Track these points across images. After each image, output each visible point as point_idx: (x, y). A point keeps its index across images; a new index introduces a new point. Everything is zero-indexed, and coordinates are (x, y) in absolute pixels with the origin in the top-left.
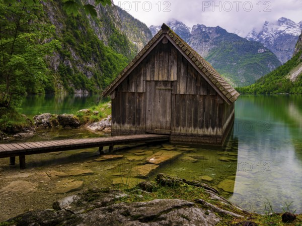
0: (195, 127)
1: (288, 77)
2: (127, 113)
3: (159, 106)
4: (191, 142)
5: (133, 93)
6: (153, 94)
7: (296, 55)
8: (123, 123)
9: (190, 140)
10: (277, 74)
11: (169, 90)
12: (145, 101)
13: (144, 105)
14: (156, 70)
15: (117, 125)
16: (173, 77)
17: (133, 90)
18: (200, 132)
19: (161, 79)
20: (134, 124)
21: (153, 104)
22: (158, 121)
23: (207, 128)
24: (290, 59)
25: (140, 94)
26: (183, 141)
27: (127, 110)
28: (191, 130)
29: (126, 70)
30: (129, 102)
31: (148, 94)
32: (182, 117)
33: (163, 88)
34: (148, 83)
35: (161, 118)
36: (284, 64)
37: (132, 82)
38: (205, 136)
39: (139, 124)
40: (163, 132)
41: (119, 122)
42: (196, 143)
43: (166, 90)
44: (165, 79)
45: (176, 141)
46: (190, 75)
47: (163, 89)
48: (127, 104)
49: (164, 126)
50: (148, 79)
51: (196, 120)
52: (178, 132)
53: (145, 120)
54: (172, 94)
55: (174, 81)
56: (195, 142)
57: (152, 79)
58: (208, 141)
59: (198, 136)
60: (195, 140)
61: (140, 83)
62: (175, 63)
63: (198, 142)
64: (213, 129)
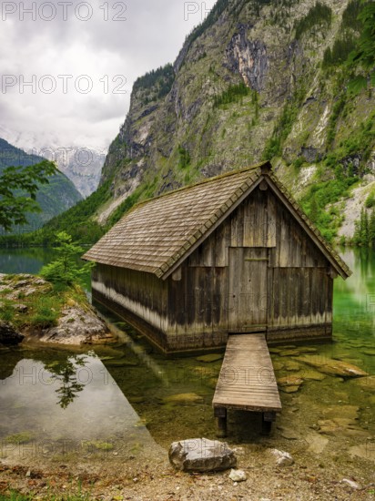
0: (300, 314)
1: (94, 218)
2: (197, 306)
3: (249, 288)
4: (295, 337)
5: (208, 269)
6: (240, 269)
8: (190, 322)
9: (293, 336)
10: (78, 214)
11: (263, 261)
12: (227, 281)
13: (226, 287)
14: (246, 230)
15: (180, 328)
16: (271, 243)
17: (209, 263)
18: (306, 321)
19: (252, 245)
20: (209, 321)
21: (240, 285)
22: (248, 311)
23: (315, 314)
24: (95, 189)
25: (219, 270)
26: (283, 339)
27: (197, 298)
28: (296, 321)
30: (201, 285)
31: (232, 269)
32: (282, 302)
33: (256, 258)
34: (232, 251)
35: (253, 307)
36: (88, 198)
37: (208, 249)
38: (312, 326)
39: (218, 321)
40: (256, 329)
41: (181, 322)
42: (301, 339)
43: (259, 261)
44: (260, 244)
45: (275, 340)
46: (294, 239)
47: (255, 261)
48: (197, 288)
49: (257, 317)
50: (234, 244)
51: (301, 305)
52: (276, 325)
53: (227, 312)
54: (267, 267)
55: (271, 248)
56: (299, 337)
57: (239, 245)
58: (316, 334)
59: (304, 327)
60: (300, 335)
61: (220, 251)
62: (273, 221)
63: (303, 337)
64: (322, 314)
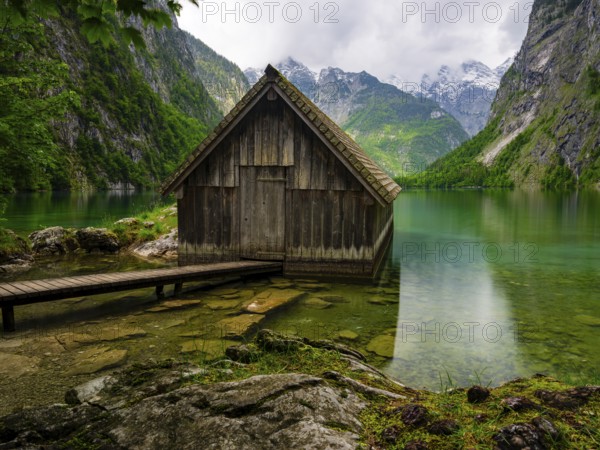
0: (327, 246)
1: (479, 159)
2: (206, 226)
3: (263, 210)
4: (321, 272)
5: (217, 189)
6: (252, 190)
7: (493, 123)
8: (200, 242)
9: (318, 270)
10: (462, 155)
11: (280, 181)
12: (238, 202)
13: (236, 209)
14: (257, 147)
15: (190, 247)
16: (288, 160)
17: (217, 182)
18: (336, 255)
19: (265, 162)
20: (219, 244)
21: (253, 208)
22: (263, 236)
23: (348, 247)
24: (483, 128)
25: (229, 190)
26: (306, 272)
27: (207, 219)
28: (321, 252)
29: (203, 147)
30: (210, 204)
31: (243, 190)
32: (303, 230)
33: (271, 179)
34: (243, 171)
35: (267, 232)
36: (474, 138)
37: (215, 169)
38: (344, 262)
39: (228, 245)
40: (272, 257)
41: (191, 241)
42: (329, 275)
43: (274, 182)
44: (273, 162)
45: (295, 271)
46: (317, 156)
47: (270, 181)
48: (206, 208)
49: (273, 245)
50: (244, 162)
51: (328, 235)
52: (297, 256)
53: (239, 236)
54: (286, 189)
55: (288, 167)
56: (328, 273)
57: (250, 164)
58: (350, 271)
59: (332, 261)
60: (327, 270)
61: (229, 170)
62: (291, 135)
63: (332, 273)
64: (358, 249)
